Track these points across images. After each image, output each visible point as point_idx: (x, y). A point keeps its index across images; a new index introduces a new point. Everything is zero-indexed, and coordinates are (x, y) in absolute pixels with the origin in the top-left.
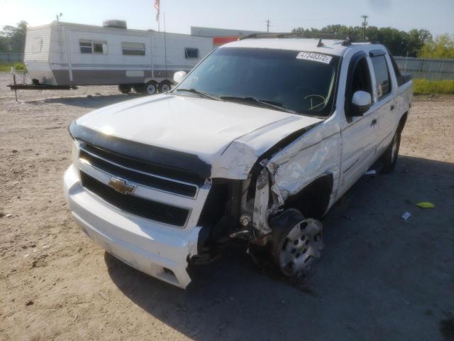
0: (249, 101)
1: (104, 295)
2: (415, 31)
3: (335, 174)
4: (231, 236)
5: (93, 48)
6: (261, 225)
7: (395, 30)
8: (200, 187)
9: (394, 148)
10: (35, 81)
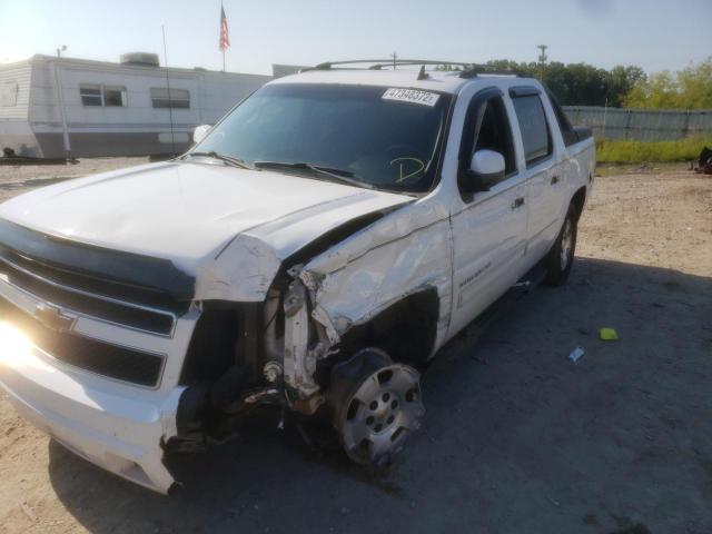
0: (301, 169)
1: (29, 511)
2: (621, 69)
3: (442, 289)
4: (247, 400)
5: (102, 97)
6: (299, 380)
7: (589, 67)
8: (180, 316)
9: (566, 245)
10: (9, 152)
